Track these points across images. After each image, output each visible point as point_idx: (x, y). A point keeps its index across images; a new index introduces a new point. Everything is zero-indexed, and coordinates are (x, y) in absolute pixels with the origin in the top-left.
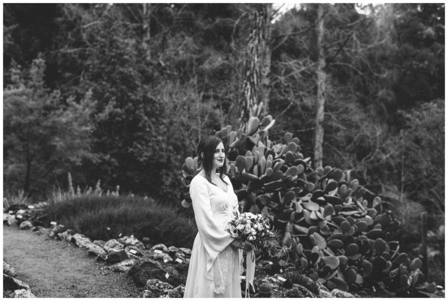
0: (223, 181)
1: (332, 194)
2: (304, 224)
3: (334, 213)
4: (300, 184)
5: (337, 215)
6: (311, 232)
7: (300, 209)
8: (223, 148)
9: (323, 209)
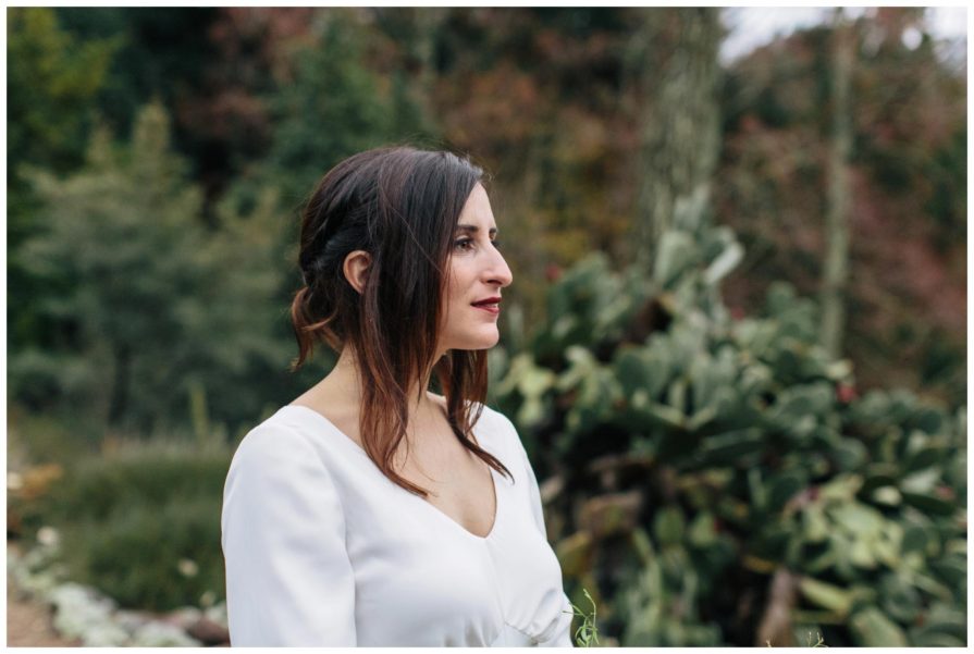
0: (470, 447)
1: (922, 483)
2: (831, 577)
3: (933, 547)
4: (818, 445)
5: (943, 551)
6: (858, 608)
7: (817, 528)
8: (494, 226)
9: (895, 531)
